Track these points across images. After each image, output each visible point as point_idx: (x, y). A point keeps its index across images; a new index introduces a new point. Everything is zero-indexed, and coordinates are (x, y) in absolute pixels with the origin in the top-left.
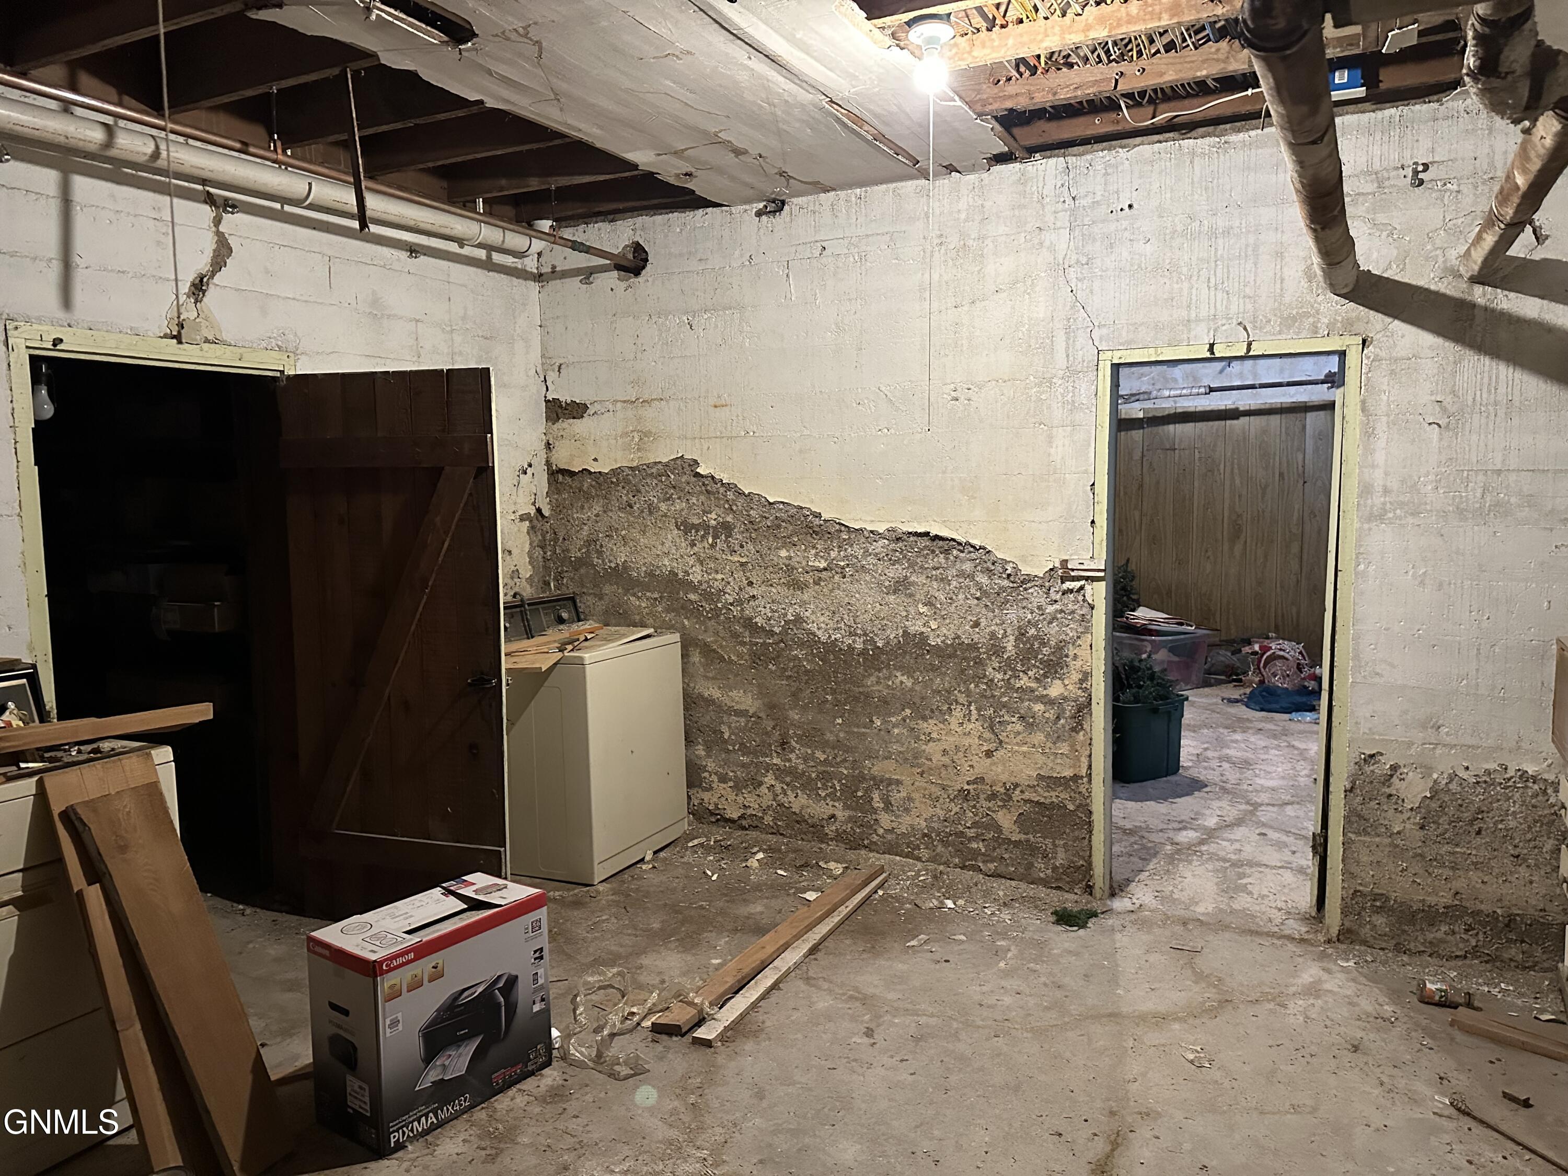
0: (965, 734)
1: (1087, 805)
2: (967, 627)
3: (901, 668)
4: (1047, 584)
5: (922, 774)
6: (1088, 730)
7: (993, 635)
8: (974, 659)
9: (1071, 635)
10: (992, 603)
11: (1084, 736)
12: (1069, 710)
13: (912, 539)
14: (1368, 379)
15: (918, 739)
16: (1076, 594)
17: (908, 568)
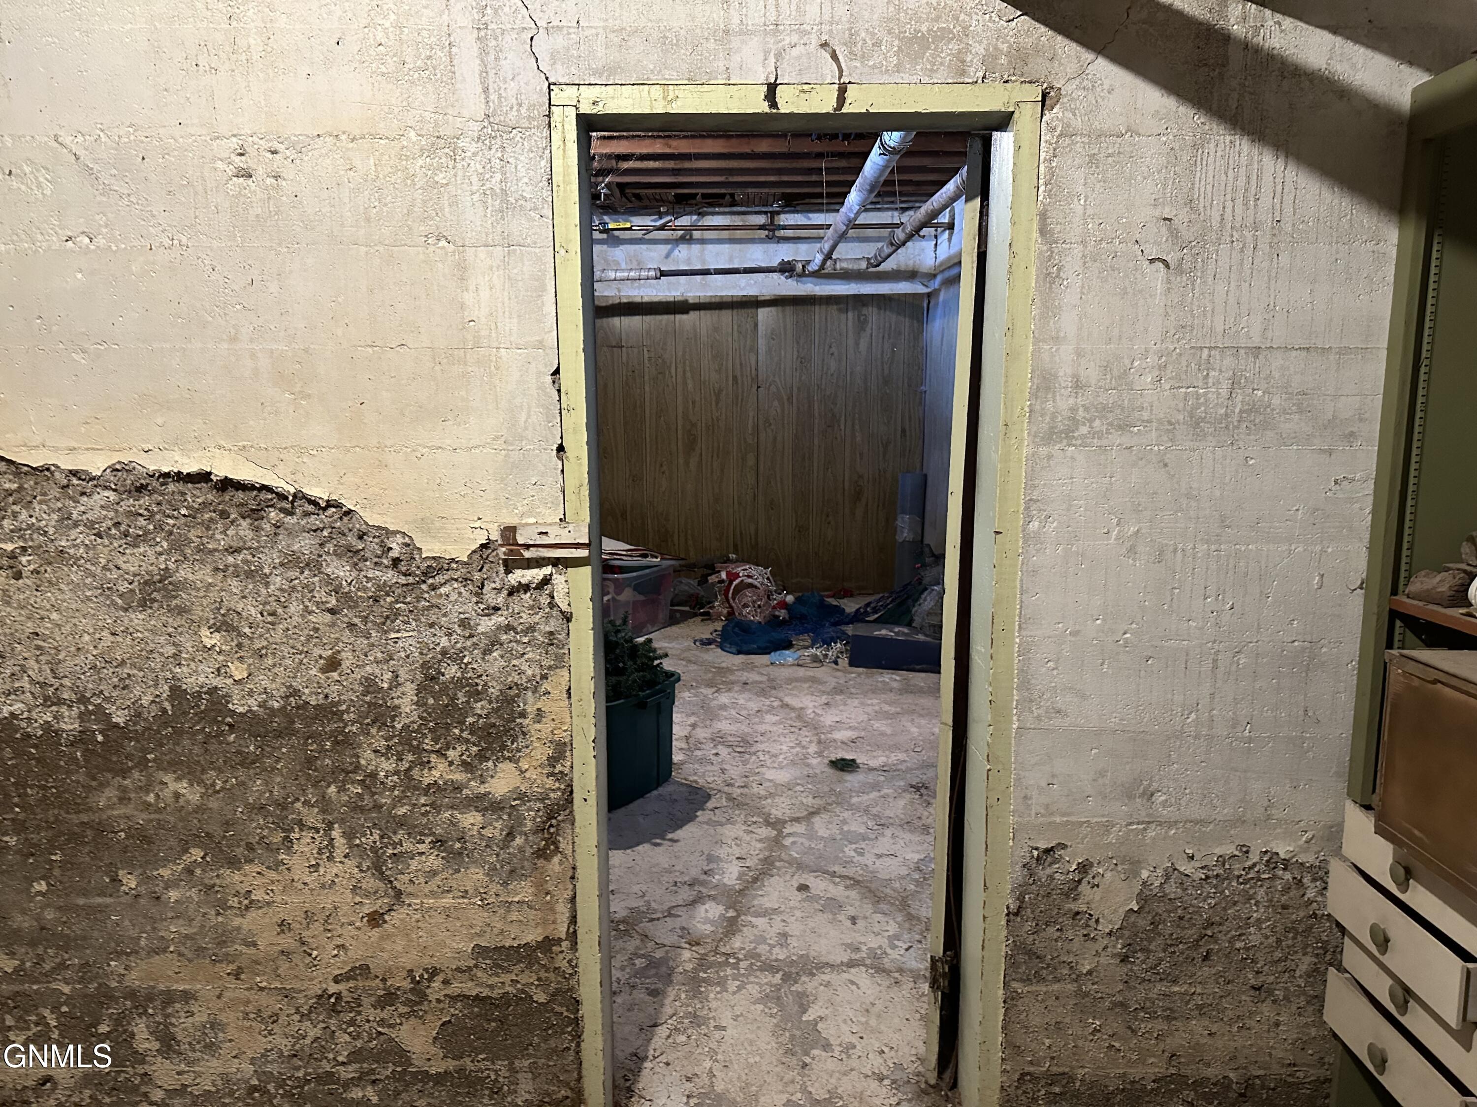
0: (323, 886)
1: (571, 989)
2: (313, 672)
3: (173, 765)
4: (477, 576)
5: (237, 975)
6: (569, 852)
7: (370, 685)
8: (333, 735)
9: (530, 672)
10: (365, 619)
11: (561, 863)
12: (530, 817)
13: (171, 487)
14: (1051, 172)
15: (222, 906)
16: (536, 593)
17: (168, 552)
